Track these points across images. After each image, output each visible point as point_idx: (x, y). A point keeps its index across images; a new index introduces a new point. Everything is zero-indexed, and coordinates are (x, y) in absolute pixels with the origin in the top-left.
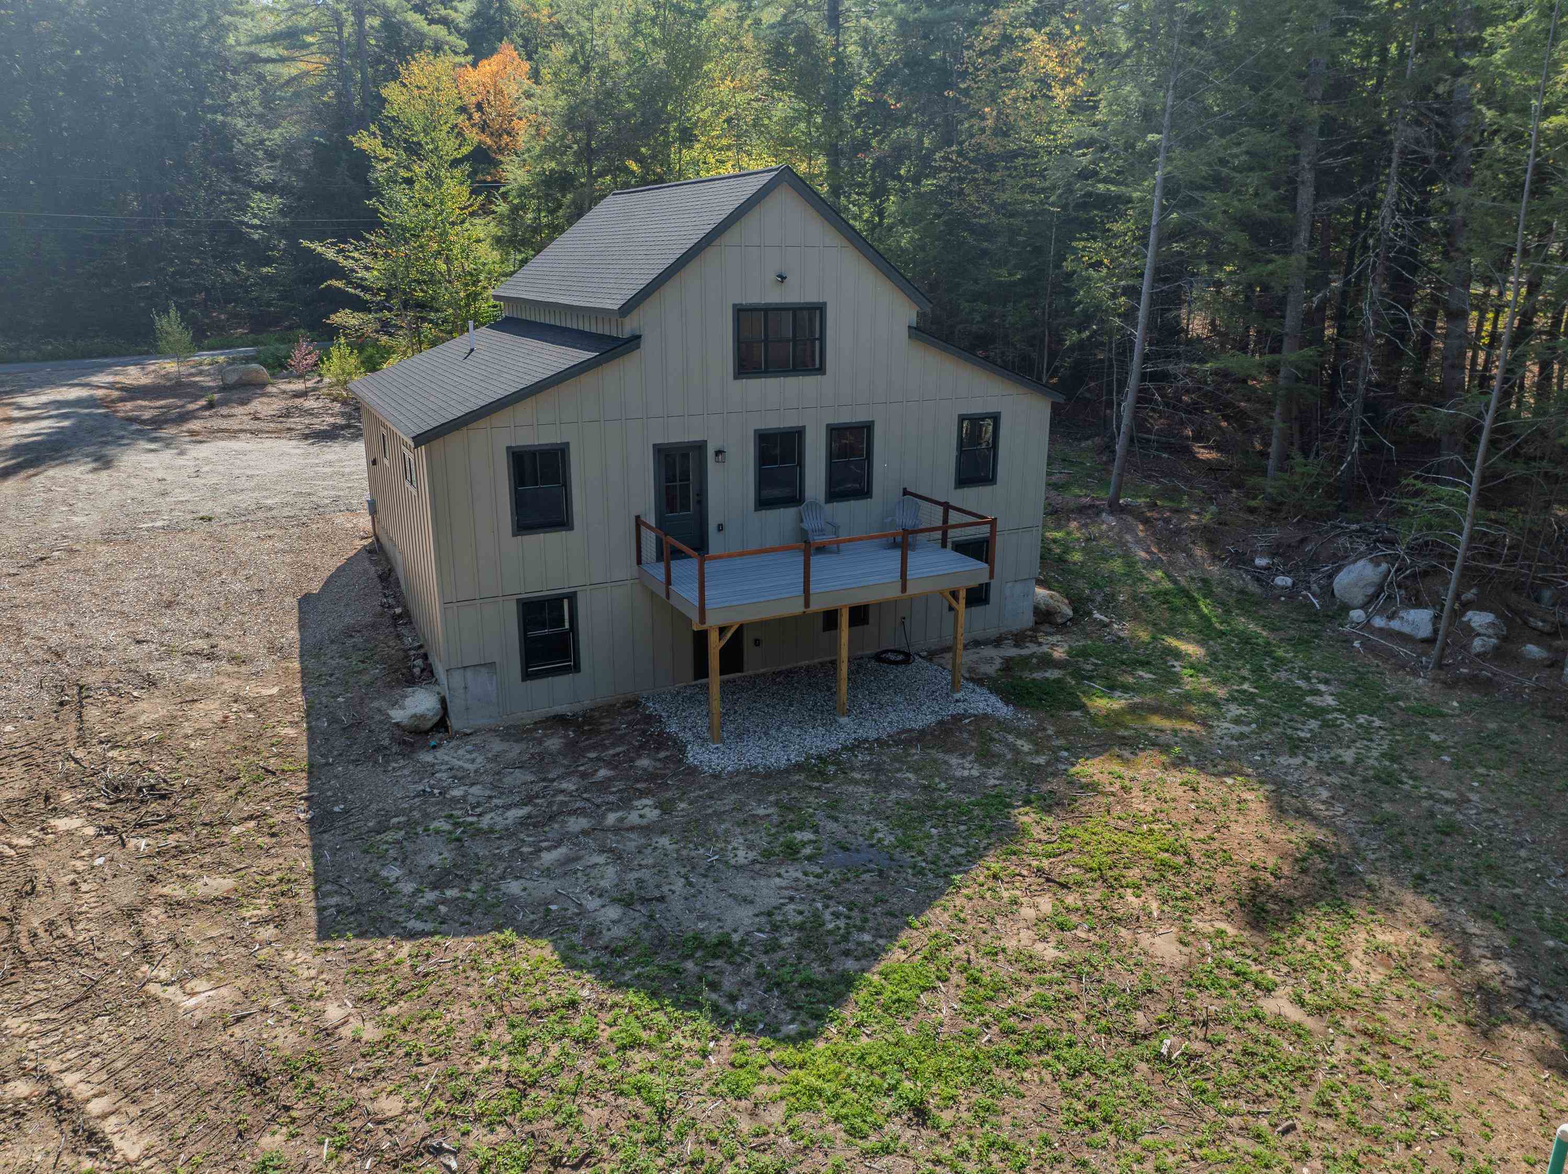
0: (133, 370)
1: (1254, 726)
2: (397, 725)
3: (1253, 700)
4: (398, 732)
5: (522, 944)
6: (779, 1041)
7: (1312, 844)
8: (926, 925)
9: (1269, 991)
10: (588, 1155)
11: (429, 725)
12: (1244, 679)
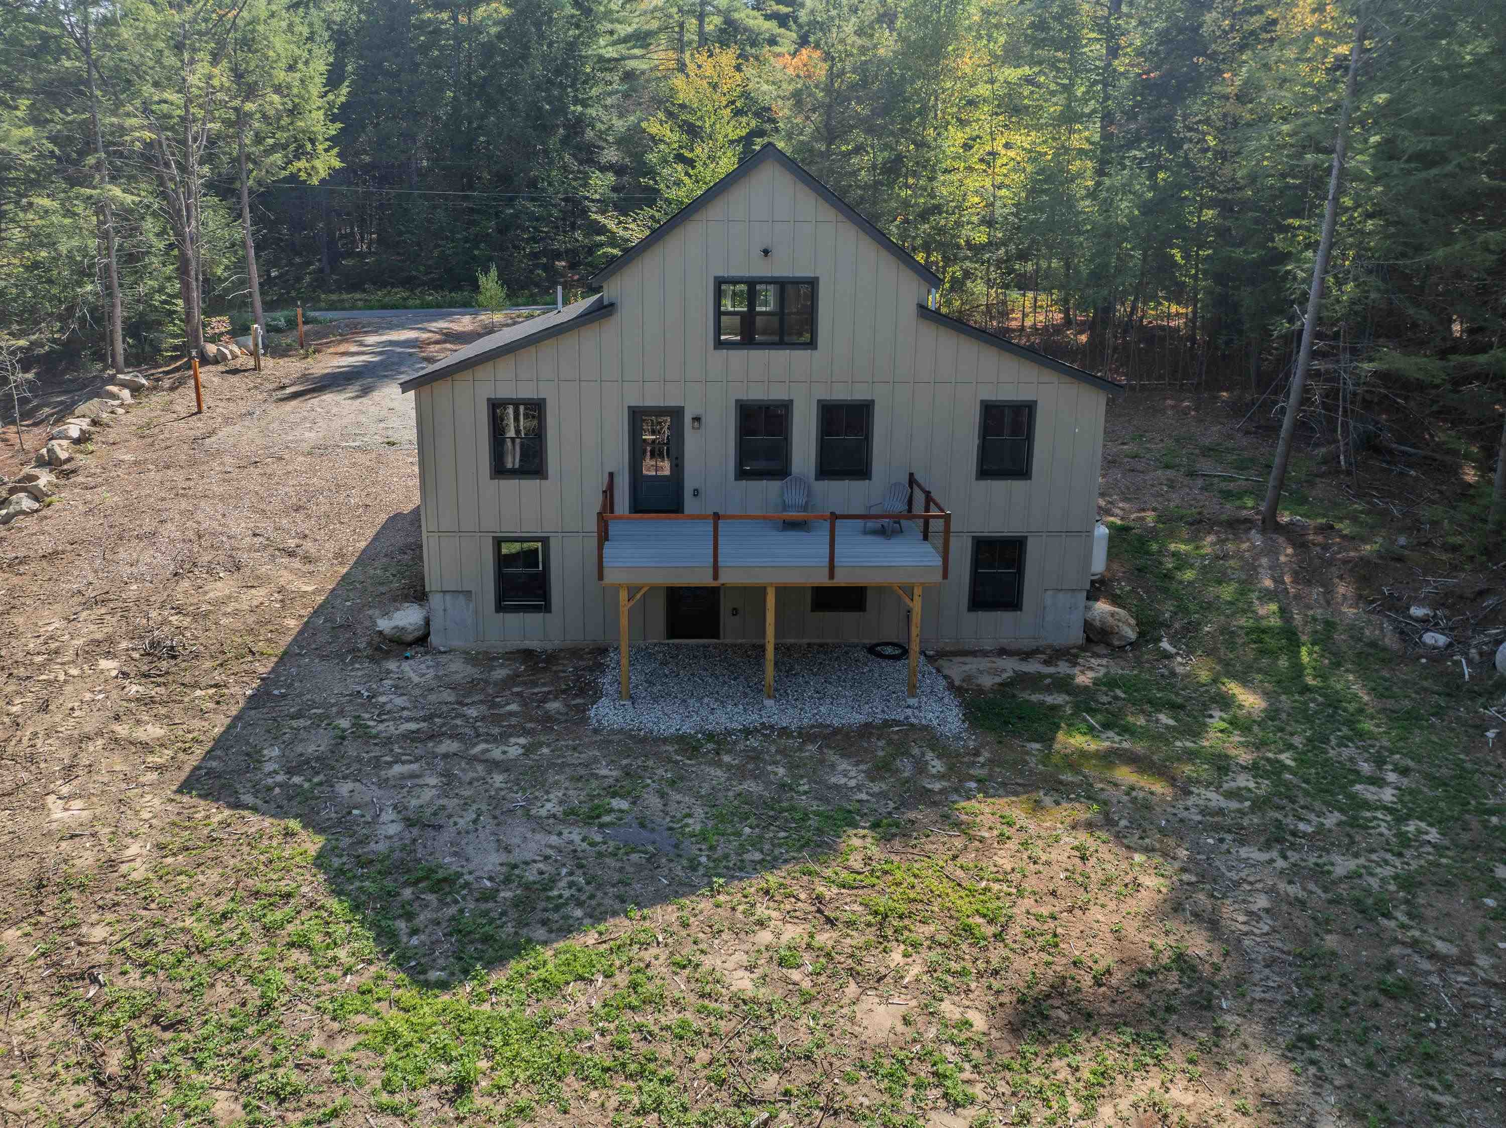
0: (467, 319)
1: (1247, 804)
2: (380, 633)
3: (1278, 774)
4: (377, 639)
5: (304, 835)
6: (415, 982)
7: (1180, 958)
8: (644, 918)
9: (957, 1105)
10: (180, 1022)
11: (410, 638)
12: (1290, 747)
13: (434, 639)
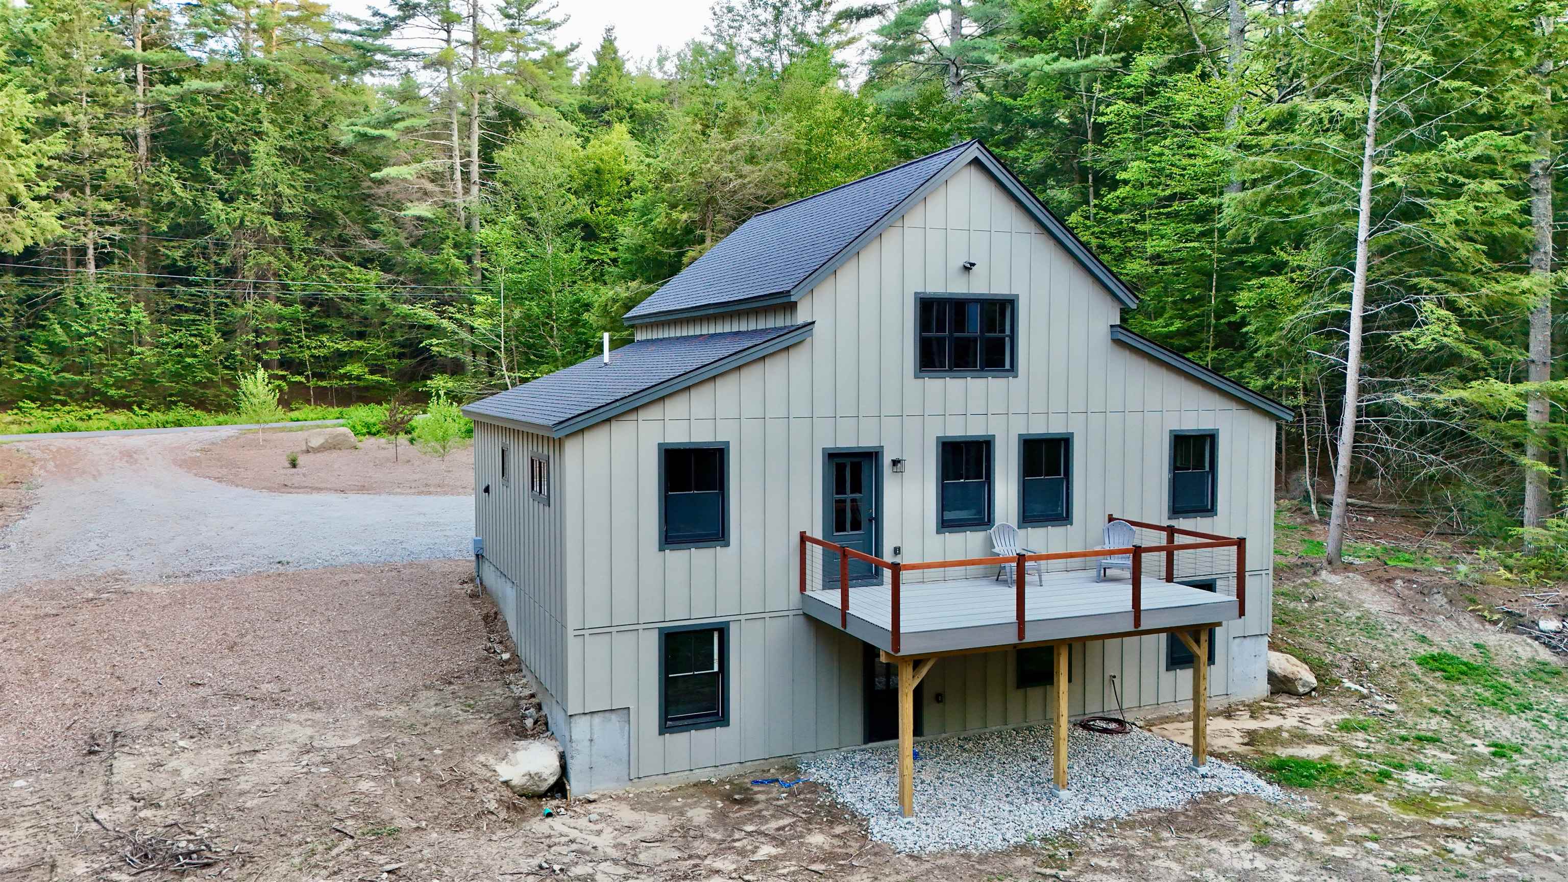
2: (506, 783)
4: (507, 793)
11: (545, 787)
13: (575, 787)
